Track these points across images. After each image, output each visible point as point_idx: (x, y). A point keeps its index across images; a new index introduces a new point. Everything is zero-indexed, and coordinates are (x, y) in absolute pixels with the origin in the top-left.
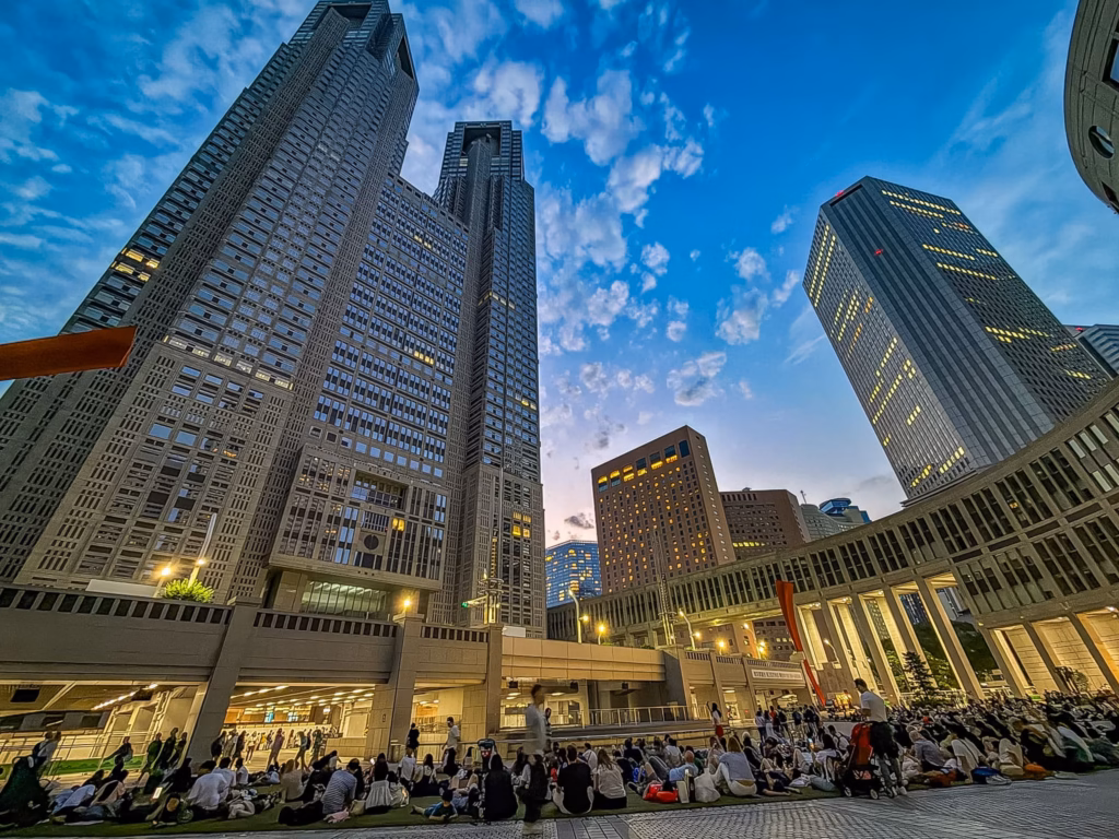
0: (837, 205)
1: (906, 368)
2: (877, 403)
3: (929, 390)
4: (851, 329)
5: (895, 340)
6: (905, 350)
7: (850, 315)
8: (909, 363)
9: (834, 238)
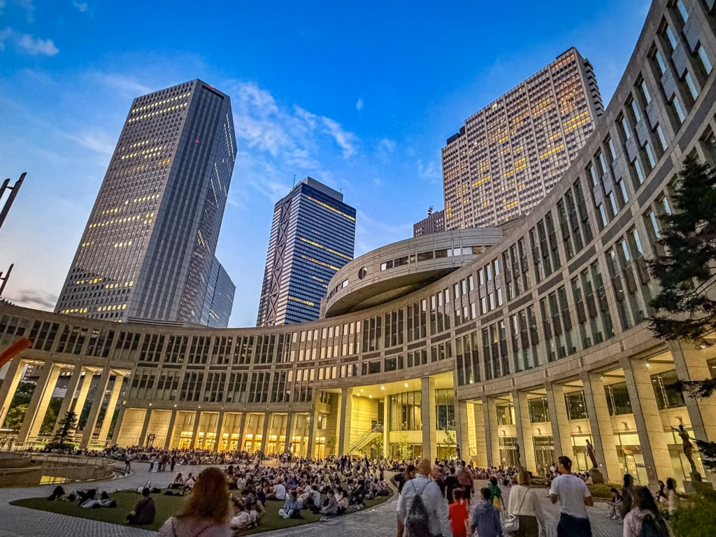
0: (205, 91)
1: (147, 216)
2: (107, 218)
3: (148, 238)
4: (138, 161)
5: (158, 196)
6: (158, 206)
7: (148, 154)
8: (152, 215)
9: (186, 104)
